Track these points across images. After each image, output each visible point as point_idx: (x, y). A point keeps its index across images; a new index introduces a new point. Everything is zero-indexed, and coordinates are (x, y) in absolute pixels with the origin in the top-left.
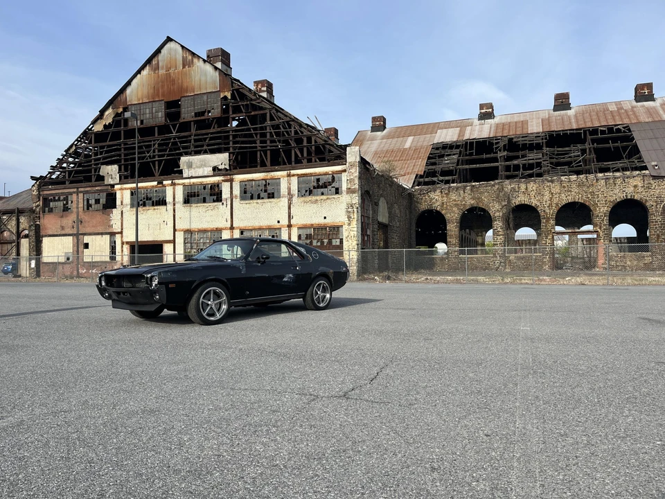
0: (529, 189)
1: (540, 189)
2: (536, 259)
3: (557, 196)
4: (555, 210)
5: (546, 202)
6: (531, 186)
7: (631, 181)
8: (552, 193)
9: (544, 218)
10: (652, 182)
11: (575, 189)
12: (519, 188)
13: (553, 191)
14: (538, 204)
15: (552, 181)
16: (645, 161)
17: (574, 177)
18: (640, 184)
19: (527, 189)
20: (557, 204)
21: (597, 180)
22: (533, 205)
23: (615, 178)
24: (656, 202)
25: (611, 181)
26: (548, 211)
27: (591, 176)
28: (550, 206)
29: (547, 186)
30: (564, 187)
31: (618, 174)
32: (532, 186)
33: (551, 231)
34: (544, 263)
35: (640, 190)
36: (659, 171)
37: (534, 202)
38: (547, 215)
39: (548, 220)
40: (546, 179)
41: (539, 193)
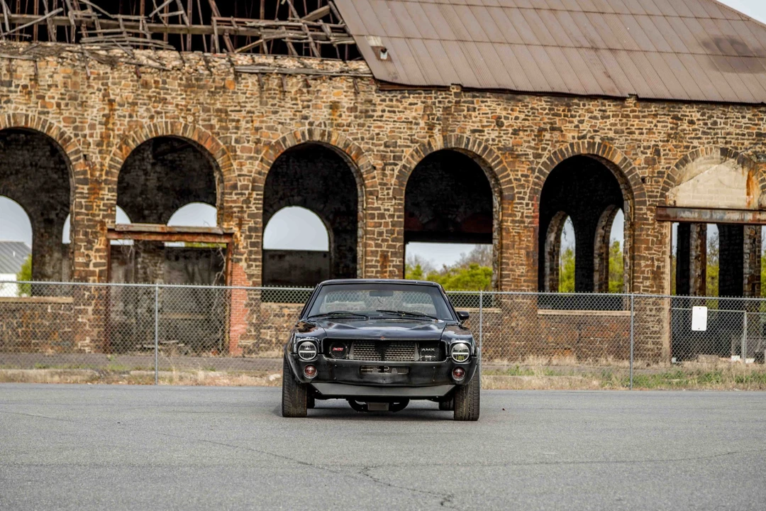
0: (45, 80)
1: (75, 84)
2: (55, 316)
3: (125, 111)
4: (116, 157)
5: (92, 127)
6: (51, 69)
7: (324, 87)
8: (111, 102)
9: (85, 182)
10: (376, 98)
11: (177, 97)
12: (11, 71)
13: (115, 92)
14: (69, 132)
15: (112, 62)
16: (351, 30)
17: (170, 57)
18: (346, 102)
19: (35, 78)
20: (124, 139)
21: (237, 74)
22: (54, 134)
23: (285, 75)
24: (383, 158)
25: (274, 82)
26: (96, 158)
27: (220, 61)
28: (104, 141)
29: (98, 78)
30: (146, 85)
31: (289, 63)
32: (53, 70)
33: (103, 224)
34: (77, 327)
35: (347, 118)
36: (389, 65)
37: (56, 125)
38: (93, 170)
39: (96, 185)
40: (92, 53)
41: (74, 98)
